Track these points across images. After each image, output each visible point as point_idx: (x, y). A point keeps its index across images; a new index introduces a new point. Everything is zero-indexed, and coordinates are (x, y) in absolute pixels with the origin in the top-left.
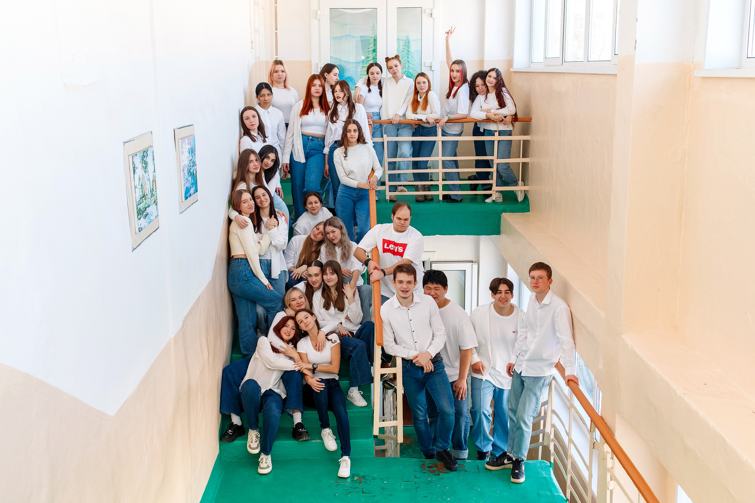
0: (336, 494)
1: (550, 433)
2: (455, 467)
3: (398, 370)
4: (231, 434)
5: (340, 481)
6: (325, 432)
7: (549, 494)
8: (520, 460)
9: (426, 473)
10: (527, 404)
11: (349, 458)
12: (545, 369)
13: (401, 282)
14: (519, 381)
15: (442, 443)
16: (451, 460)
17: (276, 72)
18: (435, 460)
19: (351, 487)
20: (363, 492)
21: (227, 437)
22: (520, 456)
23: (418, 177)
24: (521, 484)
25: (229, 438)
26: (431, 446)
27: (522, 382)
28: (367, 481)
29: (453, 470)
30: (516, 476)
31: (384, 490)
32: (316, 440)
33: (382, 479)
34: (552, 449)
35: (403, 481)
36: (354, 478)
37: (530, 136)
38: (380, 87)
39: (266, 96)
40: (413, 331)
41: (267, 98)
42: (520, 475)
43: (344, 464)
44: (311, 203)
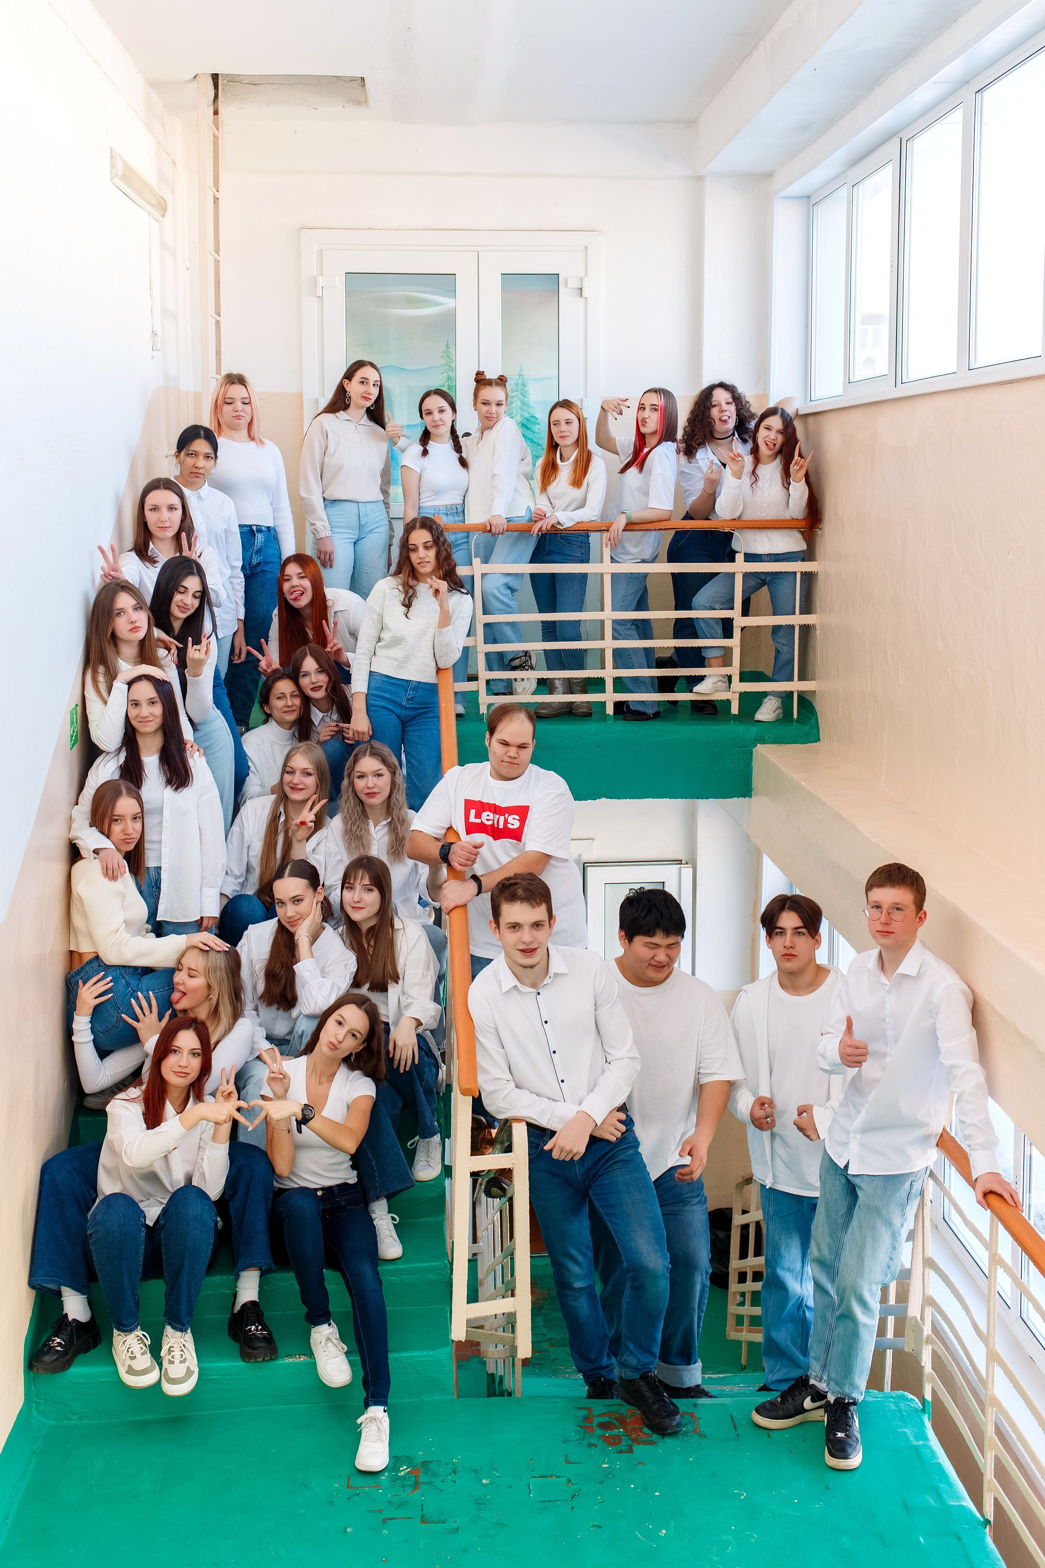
0: (346, 1528)
1: (919, 1318)
2: (674, 1423)
3: (518, 1160)
4: (59, 1348)
5: (362, 1481)
6: (318, 1335)
7: (932, 1502)
8: (846, 1401)
9: (596, 1446)
10: (868, 1252)
11: (385, 1410)
12: (910, 1151)
13: (515, 926)
14: (839, 1185)
15: (638, 1355)
16: (662, 1403)
17: (228, 404)
18: (618, 1401)
19: (389, 1502)
20: (423, 1516)
21: (47, 1359)
22: (847, 1390)
24: (854, 1471)
25: (55, 1360)
26: (605, 1358)
27: (852, 1191)
28: (433, 1478)
29: (669, 1431)
30: (840, 1450)
31: (482, 1506)
32: (295, 1355)
33: (476, 1471)
34: (927, 1363)
35: (533, 1474)
36: (400, 1471)
37: (816, 562)
38: (458, 448)
39: (201, 458)
40: (554, 1052)
41: (201, 462)
42: (850, 1445)
43: (371, 1431)
44: (283, 697)
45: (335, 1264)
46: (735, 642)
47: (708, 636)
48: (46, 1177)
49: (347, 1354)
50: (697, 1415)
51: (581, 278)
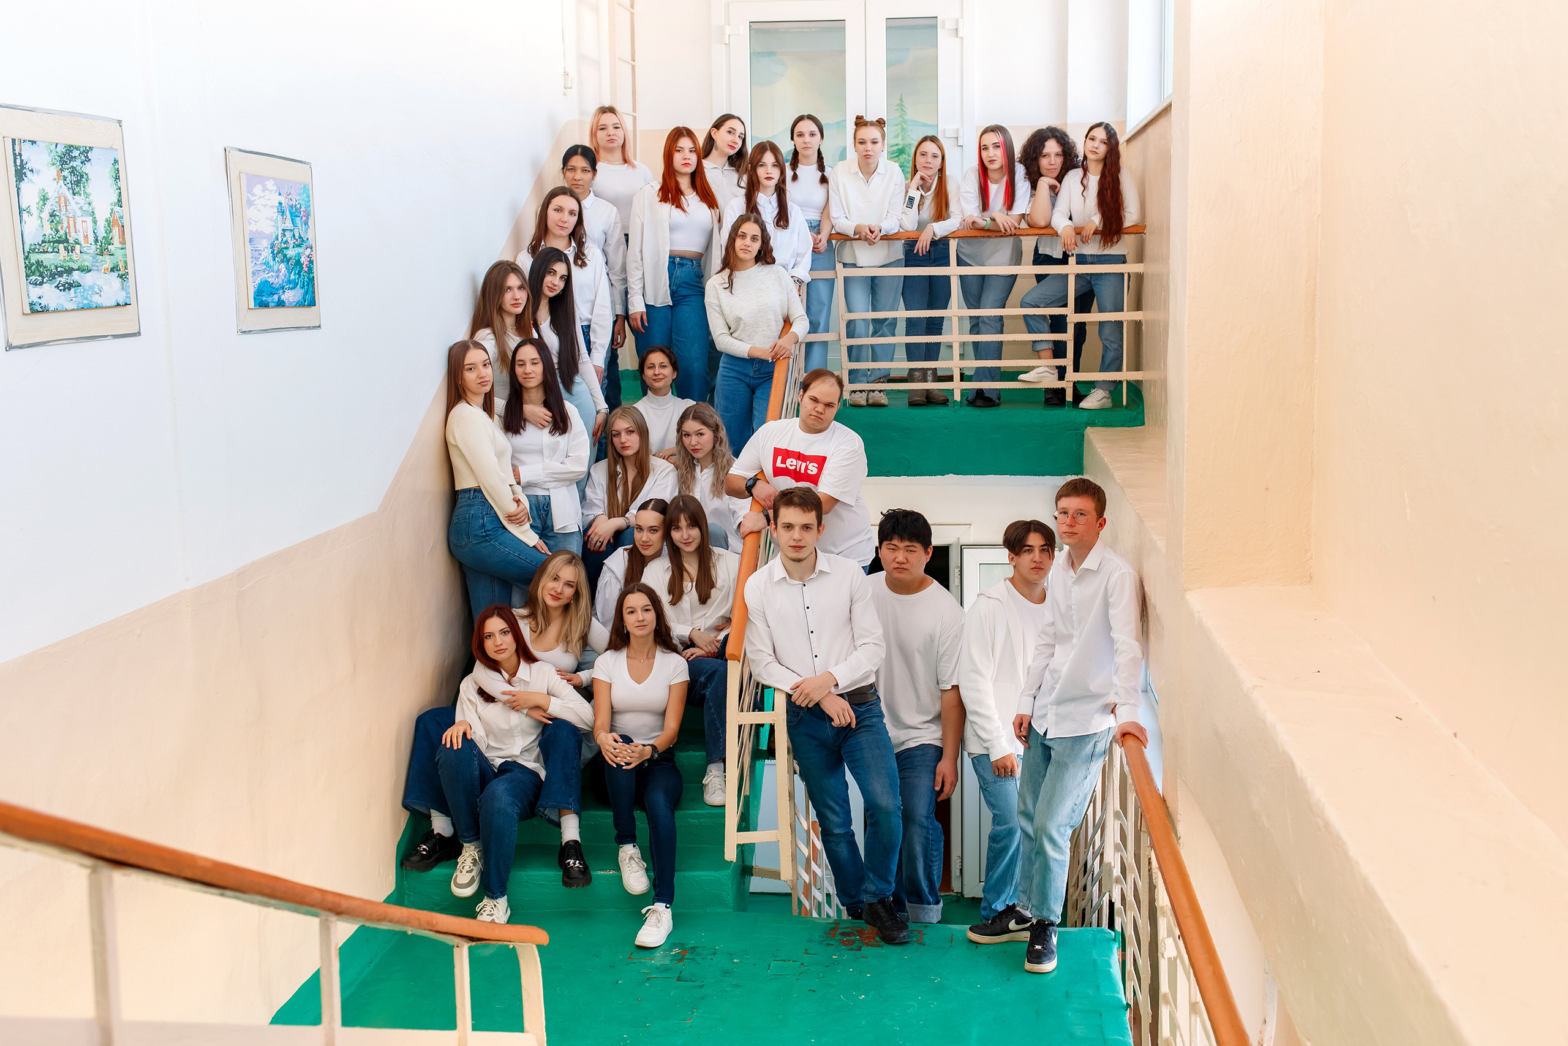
0: (618, 981)
2: (902, 936)
3: (777, 716)
4: (424, 853)
5: (639, 954)
6: (624, 854)
7: (1092, 992)
9: (832, 945)
10: (1057, 799)
11: (666, 907)
12: (1097, 717)
13: (789, 526)
14: (1039, 751)
15: (876, 882)
16: (894, 922)
17: (603, 129)
19: (657, 968)
20: (679, 977)
21: (415, 858)
22: (1045, 914)
24: (1046, 975)
25: (421, 861)
27: (1047, 750)
28: (696, 957)
29: (897, 941)
30: (1037, 958)
31: (727, 974)
32: (606, 870)
33: (731, 955)
34: (1117, 900)
35: (776, 959)
36: (672, 951)
37: (1142, 264)
38: (821, 167)
39: (579, 171)
40: (812, 632)
41: (579, 175)
42: (1046, 955)
43: (651, 919)
44: (653, 367)
46: (1068, 337)
47: (1036, 331)
49: (647, 870)
50: (923, 932)
51: (957, 20)
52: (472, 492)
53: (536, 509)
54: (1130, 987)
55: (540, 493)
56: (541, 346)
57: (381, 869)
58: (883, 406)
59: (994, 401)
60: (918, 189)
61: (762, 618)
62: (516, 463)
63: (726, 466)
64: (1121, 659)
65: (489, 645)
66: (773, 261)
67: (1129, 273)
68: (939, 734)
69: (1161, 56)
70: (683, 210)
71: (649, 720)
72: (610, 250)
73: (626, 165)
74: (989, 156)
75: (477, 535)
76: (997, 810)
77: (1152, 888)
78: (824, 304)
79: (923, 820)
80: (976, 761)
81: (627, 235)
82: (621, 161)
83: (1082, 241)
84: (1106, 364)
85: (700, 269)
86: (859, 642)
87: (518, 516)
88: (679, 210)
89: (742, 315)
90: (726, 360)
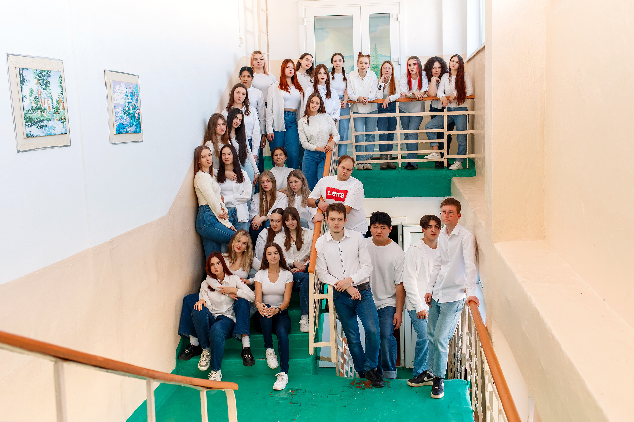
0: (266, 404)
2: (381, 384)
3: (329, 296)
4: (187, 353)
6: (268, 352)
7: (458, 406)
9: (353, 388)
10: (443, 328)
11: (285, 373)
13: (333, 219)
14: (436, 308)
16: (378, 378)
17: (256, 60)
19: (282, 398)
20: (291, 402)
21: (183, 355)
22: (439, 374)
23: (382, 148)
24: (440, 399)
25: (186, 356)
27: (439, 307)
28: (298, 394)
30: (436, 392)
31: (310, 401)
32: (261, 359)
33: (312, 392)
34: (468, 368)
35: (330, 394)
36: (288, 391)
37: (474, 111)
38: (344, 74)
39: (246, 77)
40: (343, 261)
41: (246, 79)
42: (439, 391)
43: (279, 378)
44: (277, 155)
45: (275, 333)
47: (432, 138)
48: (185, 301)
49: (277, 358)
50: (390, 382)
51: (398, 14)
52: (205, 207)
53: (231, 213)
54: (474, 403)
55: (232, 206)
56: (232, 147)
57: (170, 360)
58: (370, 169)
59: (415, 167)
60: (383, 82)
61: (323, 256)
62: (223, 195)
63: (307, 195)
64: (468, 271)
65: (213, 269)
66: (325, 112)
67: (468, 115)
68: (394, 302)
69: (480, 27)
70: (289, 93)
71: (278, 298)
72: (259, 109)
73: (265, 74)
74: (412, 68)
75: (207, 224)
76: (419, 333)
77: (482, 363)
78: (346, 129)
79: (389, 337)
80: (410, 313)
81: (266, 103)
82: (263, 73)
83: (449, 102)
84: (460, 151)
85: (296, 116)
86: (362, 265)
87: (224, 216)
88: (287, 92)
89: (313, 134)
90: (306, 152)
